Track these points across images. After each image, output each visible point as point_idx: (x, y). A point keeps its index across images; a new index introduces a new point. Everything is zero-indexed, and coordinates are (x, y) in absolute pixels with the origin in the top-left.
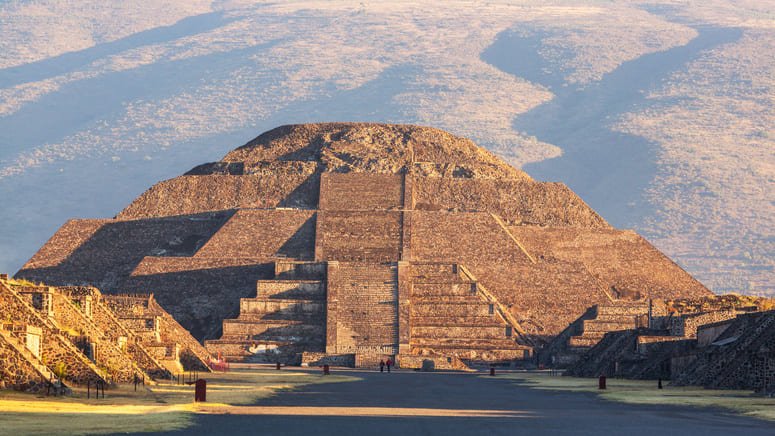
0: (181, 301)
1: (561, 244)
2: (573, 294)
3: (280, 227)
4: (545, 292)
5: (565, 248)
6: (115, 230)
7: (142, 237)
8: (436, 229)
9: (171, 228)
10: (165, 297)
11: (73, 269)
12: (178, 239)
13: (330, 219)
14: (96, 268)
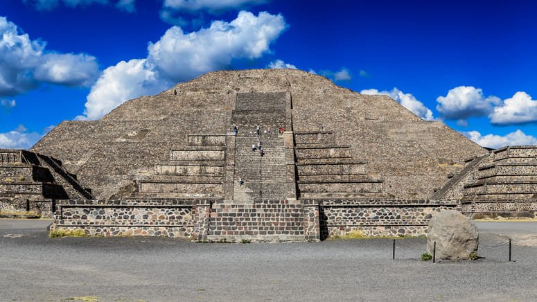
0: (128, 171)
1: (393, 130)
2: (410, 161)
3: (201, 122)
4: (389, 161)
5: (397, 133)
6: (92, 127)
7: (110, 131)
8: (308, 120)
9: (130, 125)
10: (116, 169)
11: (61, 152)
12: (134, 132)
13: (235, 115)
14: (77, 152)
